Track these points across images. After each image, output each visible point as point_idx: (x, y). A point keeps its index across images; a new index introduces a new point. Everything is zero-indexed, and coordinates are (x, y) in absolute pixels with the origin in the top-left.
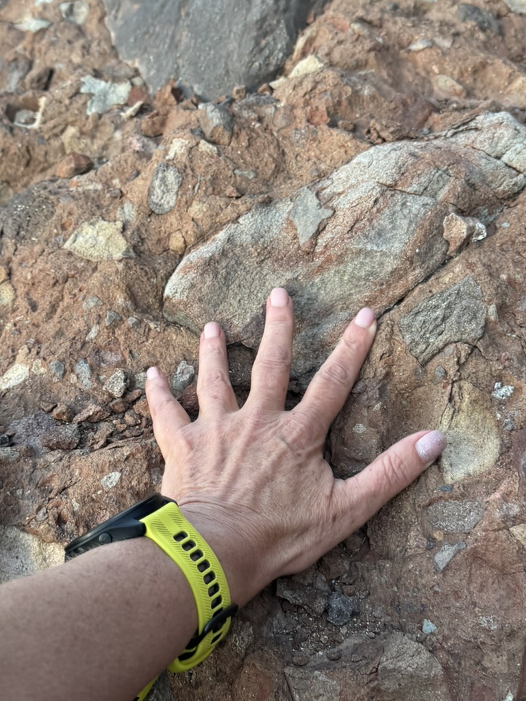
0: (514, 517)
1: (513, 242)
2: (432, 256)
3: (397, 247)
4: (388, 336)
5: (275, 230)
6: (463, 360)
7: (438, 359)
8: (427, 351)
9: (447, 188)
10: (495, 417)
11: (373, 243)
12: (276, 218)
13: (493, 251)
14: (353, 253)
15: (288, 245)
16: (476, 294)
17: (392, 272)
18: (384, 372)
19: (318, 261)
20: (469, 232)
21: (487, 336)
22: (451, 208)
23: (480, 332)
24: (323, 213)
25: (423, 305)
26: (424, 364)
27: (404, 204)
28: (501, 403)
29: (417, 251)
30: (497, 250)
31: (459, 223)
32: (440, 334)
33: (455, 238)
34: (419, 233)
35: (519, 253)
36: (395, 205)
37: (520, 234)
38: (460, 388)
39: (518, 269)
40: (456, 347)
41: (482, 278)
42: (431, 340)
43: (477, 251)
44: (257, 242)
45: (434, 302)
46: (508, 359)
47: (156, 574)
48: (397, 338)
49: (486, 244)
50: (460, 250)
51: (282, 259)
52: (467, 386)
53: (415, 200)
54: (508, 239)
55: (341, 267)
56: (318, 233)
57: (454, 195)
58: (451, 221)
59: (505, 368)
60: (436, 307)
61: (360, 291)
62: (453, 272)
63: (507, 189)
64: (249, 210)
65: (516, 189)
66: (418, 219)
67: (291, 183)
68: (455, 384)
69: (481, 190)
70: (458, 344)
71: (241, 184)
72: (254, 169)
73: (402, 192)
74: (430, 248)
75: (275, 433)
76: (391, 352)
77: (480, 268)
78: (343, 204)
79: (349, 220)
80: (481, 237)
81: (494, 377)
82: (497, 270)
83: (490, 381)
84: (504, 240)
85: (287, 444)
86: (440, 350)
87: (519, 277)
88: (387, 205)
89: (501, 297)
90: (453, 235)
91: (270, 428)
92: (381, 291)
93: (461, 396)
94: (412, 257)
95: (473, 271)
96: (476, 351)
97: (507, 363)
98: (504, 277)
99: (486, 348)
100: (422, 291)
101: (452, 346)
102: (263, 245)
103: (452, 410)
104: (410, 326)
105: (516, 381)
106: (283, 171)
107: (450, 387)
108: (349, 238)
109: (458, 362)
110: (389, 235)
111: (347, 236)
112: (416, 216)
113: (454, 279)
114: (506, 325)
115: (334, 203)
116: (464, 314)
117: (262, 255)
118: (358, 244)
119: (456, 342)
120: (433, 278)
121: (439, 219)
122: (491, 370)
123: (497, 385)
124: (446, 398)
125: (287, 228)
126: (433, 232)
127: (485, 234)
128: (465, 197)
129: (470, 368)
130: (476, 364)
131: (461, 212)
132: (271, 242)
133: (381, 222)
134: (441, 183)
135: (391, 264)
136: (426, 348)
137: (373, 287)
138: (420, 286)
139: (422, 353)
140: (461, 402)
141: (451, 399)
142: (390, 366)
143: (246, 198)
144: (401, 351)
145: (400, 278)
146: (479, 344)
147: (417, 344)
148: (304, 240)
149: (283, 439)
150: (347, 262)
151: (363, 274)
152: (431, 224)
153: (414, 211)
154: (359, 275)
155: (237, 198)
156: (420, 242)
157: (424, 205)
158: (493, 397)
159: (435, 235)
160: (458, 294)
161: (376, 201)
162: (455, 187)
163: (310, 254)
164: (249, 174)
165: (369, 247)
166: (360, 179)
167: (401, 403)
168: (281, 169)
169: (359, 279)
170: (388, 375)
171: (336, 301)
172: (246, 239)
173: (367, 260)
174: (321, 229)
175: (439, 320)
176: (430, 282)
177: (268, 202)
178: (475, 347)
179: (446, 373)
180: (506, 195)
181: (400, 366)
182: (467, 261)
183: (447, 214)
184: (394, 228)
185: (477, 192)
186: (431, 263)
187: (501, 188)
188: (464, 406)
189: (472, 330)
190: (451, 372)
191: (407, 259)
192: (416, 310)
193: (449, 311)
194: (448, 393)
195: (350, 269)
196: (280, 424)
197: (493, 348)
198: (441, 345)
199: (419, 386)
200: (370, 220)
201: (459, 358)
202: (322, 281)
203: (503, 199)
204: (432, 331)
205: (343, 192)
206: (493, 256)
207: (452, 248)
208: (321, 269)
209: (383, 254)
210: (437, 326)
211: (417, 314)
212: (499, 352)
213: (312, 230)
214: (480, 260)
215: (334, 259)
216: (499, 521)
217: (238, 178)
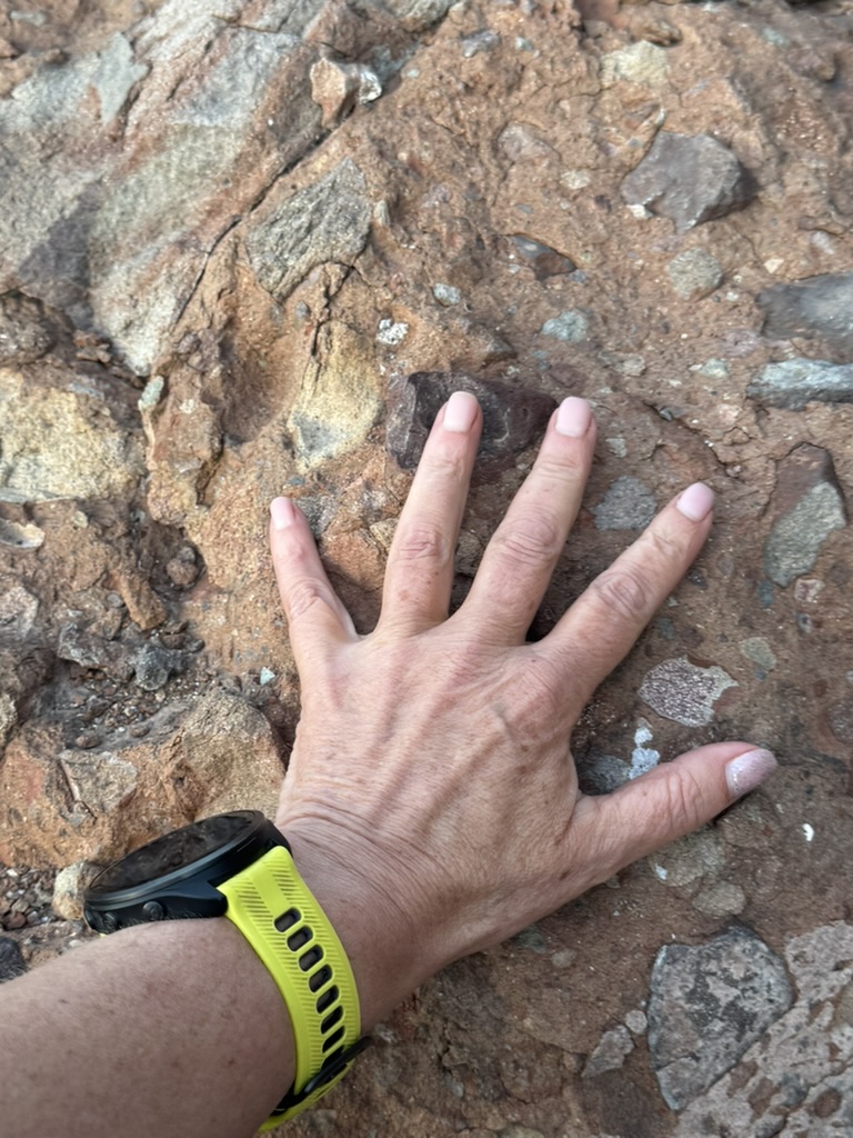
0: (379, 510)
1: (422, 101)
2: (298, 131)
3: (238, 118)
4: (230, 262)
5: (70, 105)
6: (333, 290)
7: (300, 291)
8: (284, 280)
9: (318, 18)
10: (378, 371)
11: (203, 114)
12: (74, 86)
13: (392, 116)
14: (176, 133)
15: (90, 128)
16: (356, 186)
17: (236, 160)
18: (225, 317)
19: (130, 150)
20: (351, 88)
21: (370, 251)
22: (323, 51)
23: (359, 243)
24: (135, 71)
25: (281, 209)
26: (282, 300)
27: (250, 49)
28: (390, 350)
29: (271, 122)
30: (399, 114)
31: (333, 73)
32: (302, 253)
33: (330, 98)
34: (272, 94)
35: (430, 118)
36: (237, 50)
37: (433, 87)
38: (329, 333)
39: (426, 143)
40: (324, 270)
41: (367, 159)
42: (290, 263)
43: (366, 118)
44: (40, 127)
45: (296, 204)
46: (401, 284)
47: (234, 1002)
48: (242, 264)
49: (381, 105)
50: (338, 118)
51: (80, 152)
52: (338, 327)
53: (267, 40)
54: (414, 95)
55: (163, 158)
56: (129, 104)
57: (327, 28)
58: (320, 71)
59: (395, 296)
60: (300, 210)
61: (196, 195)
62: (327, 153)
63: (419, 15)
64: (28, 75)
65: (434, 14)
66: (270, 71)
67: (103, 29)
68: (322, 328)
69: (377, 19)
70: (327, 265)
71: (22, 34)
72: (43, 8)
73: (249, 28)
74: (293, 117)
75: (489, 698)
76: (233, 286)
77: (365, 144)
78: (164, 55)
79: (169, 80)
80: (372, 96)
81: (379, 311)
82: (394, 146)
83: (374, 320)
84: (410, 98)
85: (508, 725)
86: (303, 278)
87: (427, 156)
88: (224, 52)
89: (396, 186)
90: (326, 95)
91: (485, 685)
92: (227, 193)
93: (330, 345)
94: (263, 134)
95: (354, 149)
96: (353, 274)
97: (399, 290)
98: (403, 156)
99: (368, 271)
100: (283, 187)
101: (318, 271)
102: (50, 131)
103: (316, 366)
104: (261, 243)
105: (410, 315)
106: (94, 9)
107: (314, 332)
108: (168, 109)
109: (327, 294)
110: (227, 100)
111: (165, 106)
112: (267, 65)
113: (327, 164)
114: (402, 231)
115: (153, 54)
116: (337, 218)
117: (50, 147)
118: (181, 117)
119: (323, 263)
120: (299, 165)
121: (303, 70)
122: (375, 302)
123: (384, 323)
124: (308, 349)
125: (88, 102)
126: (294, 93)
127: (379, 90)
128: (348, 30)
129: (345, 299)
130: (354, 294)
131: (340, 57)
132: (63, 125)
133: (216, 79)
134: (310, 10)
135: (233, 147)
136: (283, 275)
137: (214, 187)
138: (281, 179)
139: (277, 283)
140: (329, 354)
141: (314, 351)
142: (235, 309)
143: (27, 58)
144: (248, 284)
145: (251, 167)
146: (358, 264)
147: (270, 270)
148: (108, 118)
149: (501, 714)
150: (170, 148)
151: (195, 166)
152: (291, 77)
153: (265, 58)
154: (190, 168)
155: (13, 57)
156: (275, 108)
157: (280, 48)
158: (378, 343)
159: (299, 96)
160: (333, 187)
161: (209, 46)
162: (329, 16)
163: (117, 139)
164: (35, 18)
165: (198, 121)
166: (191, 11)
167: (257, 364)
168: (91, 6)
169: (191, 175)
170: (231, 323)
171: (164, 213)
172: (22, 122)
173: (199, 143)
174: (132, 97)
175: (303, 231)
176: (293, 173)
177: (62, 61)
178: (353, 268)
179: (309, 311)
180: (418, 25)
181: (248, 307)
182: (349, 135)
183: (315, 59)
184: (234, 88)
185: (370, 23)
186: (295, 142)
187: (411, 14)
188: (332, 359)
189: (348, 242)
190: (316, 310)
191: (256, 137)
192: (271, 218)
193: (318, 214)
194: (310, 342)
195: (175, 160)
196: (504, 679)
197: (380, 267)
198: (304, 268)
199: (280, 336)
200: (200, 78)
201: (328, 288)
202: (140, 183)
203: (414, 32)
204: (293, 248)
205: (167, 35)
206: (390, 125)
207: (328, 114)
208: (134, 162)
209: (220, 132)
210: (300, 240)
211: (273, 224)
212: (388, 274)
213: (120, 99)
214: (368, 131)
215: (150, 145)
216: (355, 517)
217: (17, 25)
